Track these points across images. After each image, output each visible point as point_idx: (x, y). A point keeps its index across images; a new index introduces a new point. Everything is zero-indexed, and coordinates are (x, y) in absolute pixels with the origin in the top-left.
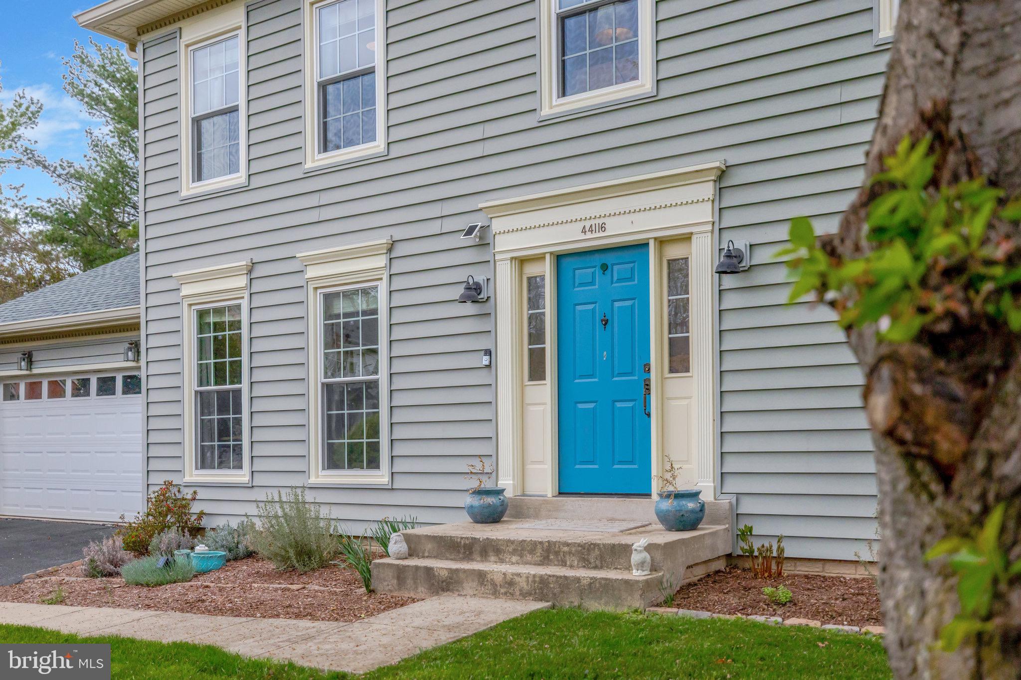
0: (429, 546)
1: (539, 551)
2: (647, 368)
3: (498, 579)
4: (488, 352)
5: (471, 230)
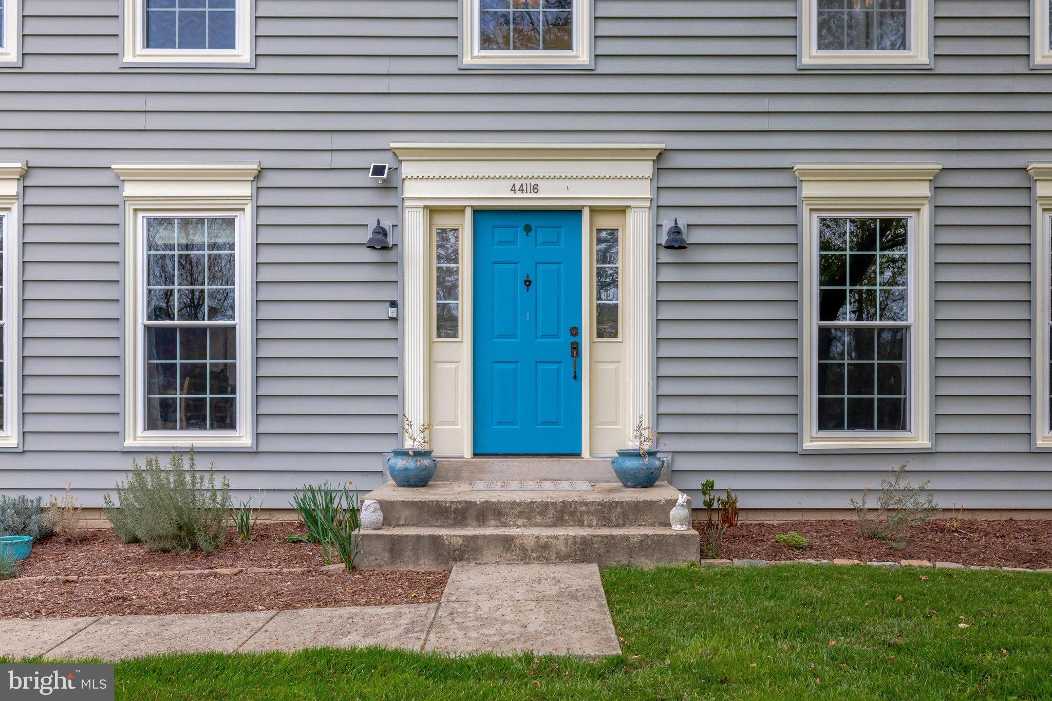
0: (406, 513)
1: (551, 512)
2: (575, 331)
3: (530, 543)
4: (393, 304)
5: (379, 170)
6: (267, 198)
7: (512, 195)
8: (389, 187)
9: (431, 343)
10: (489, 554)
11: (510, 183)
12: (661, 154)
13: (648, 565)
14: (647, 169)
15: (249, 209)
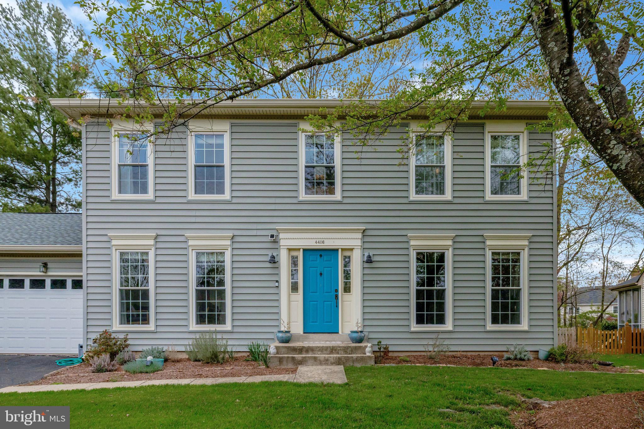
0: (283, 350)
1: (329, 350)
2: (337, 291)
3: (322, 359)
4: (277, 281)
5: (272, 236)
6: (236, 245)
7: (316, 244)
8: (275, 242)
9: (289, 295)
10: (310, 362)
11: (316, 240)
12: (364, 231)
13: (358, 365)
14: (360, 235)
15: (230, 249)
